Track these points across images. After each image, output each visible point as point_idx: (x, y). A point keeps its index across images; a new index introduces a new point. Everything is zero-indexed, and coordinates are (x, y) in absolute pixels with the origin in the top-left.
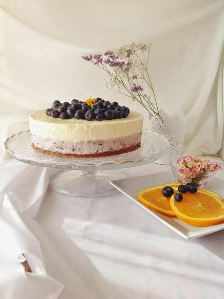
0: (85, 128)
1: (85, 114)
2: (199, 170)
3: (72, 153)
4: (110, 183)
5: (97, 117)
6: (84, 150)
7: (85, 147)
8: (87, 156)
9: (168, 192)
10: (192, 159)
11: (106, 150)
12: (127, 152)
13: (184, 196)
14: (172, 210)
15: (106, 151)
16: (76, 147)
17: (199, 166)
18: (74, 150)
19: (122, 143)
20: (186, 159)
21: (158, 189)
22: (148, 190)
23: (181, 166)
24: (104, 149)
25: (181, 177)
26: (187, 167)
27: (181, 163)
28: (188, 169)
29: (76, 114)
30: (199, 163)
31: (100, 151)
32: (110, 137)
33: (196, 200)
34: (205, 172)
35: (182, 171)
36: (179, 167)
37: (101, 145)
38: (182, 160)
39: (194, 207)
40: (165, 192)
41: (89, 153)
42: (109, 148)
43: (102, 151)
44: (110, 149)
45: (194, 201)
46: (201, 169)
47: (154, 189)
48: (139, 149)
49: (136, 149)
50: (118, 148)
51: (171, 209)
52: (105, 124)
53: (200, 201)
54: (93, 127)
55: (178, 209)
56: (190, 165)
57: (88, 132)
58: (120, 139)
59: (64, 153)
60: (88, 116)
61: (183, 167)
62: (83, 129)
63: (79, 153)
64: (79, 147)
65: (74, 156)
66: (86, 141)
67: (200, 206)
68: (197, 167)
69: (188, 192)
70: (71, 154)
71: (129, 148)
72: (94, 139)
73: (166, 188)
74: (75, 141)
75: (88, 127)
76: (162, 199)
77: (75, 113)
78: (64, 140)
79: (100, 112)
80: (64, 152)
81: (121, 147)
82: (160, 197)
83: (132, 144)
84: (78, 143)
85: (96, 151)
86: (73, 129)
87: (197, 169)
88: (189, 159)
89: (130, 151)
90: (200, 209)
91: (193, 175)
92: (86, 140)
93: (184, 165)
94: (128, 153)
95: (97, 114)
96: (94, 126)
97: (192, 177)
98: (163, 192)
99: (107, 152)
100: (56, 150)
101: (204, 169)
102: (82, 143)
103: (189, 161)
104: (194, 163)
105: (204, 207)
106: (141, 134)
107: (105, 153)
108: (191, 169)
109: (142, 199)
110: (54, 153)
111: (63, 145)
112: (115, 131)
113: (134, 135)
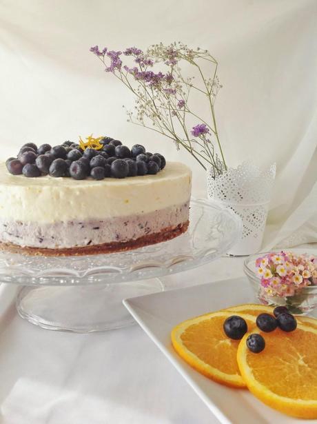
0: (62, 194)
1: (69, 167)
2: (301, 281)
3: (39, 245)
4: (124, 303)
5: (93, 173)
6: (61, 240)
7: (63, 233)
8: (69, 252)
9: (235, 328)
10: (286, 259)
11: (109, 238)
12: (154, 242)
13: (269, 339)
14: (240, 374)
15: (109, 241)
16: (46, 233)
17: (301, 272)
18: (41, 240)
19: (144, 225)
20: (274, 259)
21: (217, 317)
22: (197, 321)
23: (264, 272)
24: (103, 238)
25: (266, 293)
26: (276, 275)
27: (263, 266)
28: (278, 280)
29: (52, 167)
30: (301, 267)
31: (96, 242)
32: (117, 214)
33: (293, 348)
34: (313, 284)
35: (265, 282)
36: (260, 274)
37: (98, 228)
38: (266, 261)
39: (289, 367)
40: (228, 327)
41: (73, 246)
42: (114, 236)
43: (101, 240)
44: (118, 237)
45: (290, 351)
46: (304, 279)
47: (209, 318)
48: (182, 235)
49: (175, 236)
50: (134, 235)
51: (237, 371)
52: (105, 186)
53: (301, 351)
54: (78, 193)
55: (253, 372)
56: (282, 270)
57: (69, 203)
58: (138, 218)
59: (23, 246)
60: (75, 170)
61: (267, 275)
62: (58, 197)
63: (52, 246)
64: (52, 233)
65: (43, 252)
66: (65, 222)
67: (301, 362)
68: (297, 274)
69: (277, 330)
70: (38, 248)
71: (159, 233)
72: (82, 217)
73: (231, 320)
74: (43, 221)
75: (68, 192)
76: (223, 344)
77: (50, 164)
78: (22, 219)
79: (101, 164)
80: (23, 243)
81: (140, 233)
82: (219, 338)
83: (166, 226)
84: (49, 226)
85: (86, 242)
86: (37, 196)
87: (297, 279)
88: (281, 257)
89: (162, 241)
90: (300, 370)
91: (288, 290)
92: (65, 219)
93: (269, 271)
94: (159, 245)
95: (93, 167)
96: (81, 190)
97: (287, 295)
98: (224, 328)
99: (111, 244)
100: (9, 239)
101: (310, 279)
102: (57, 225)
103: (280, 262)
104: (291, 266)
105: (309, 366)
106: (186, 205)
107: (107, 245)
108: (284, 279)
109: (178, 344)
110: (6, 245)
111: (21, 229)
112: (127, 201)
113: (169, 209)
